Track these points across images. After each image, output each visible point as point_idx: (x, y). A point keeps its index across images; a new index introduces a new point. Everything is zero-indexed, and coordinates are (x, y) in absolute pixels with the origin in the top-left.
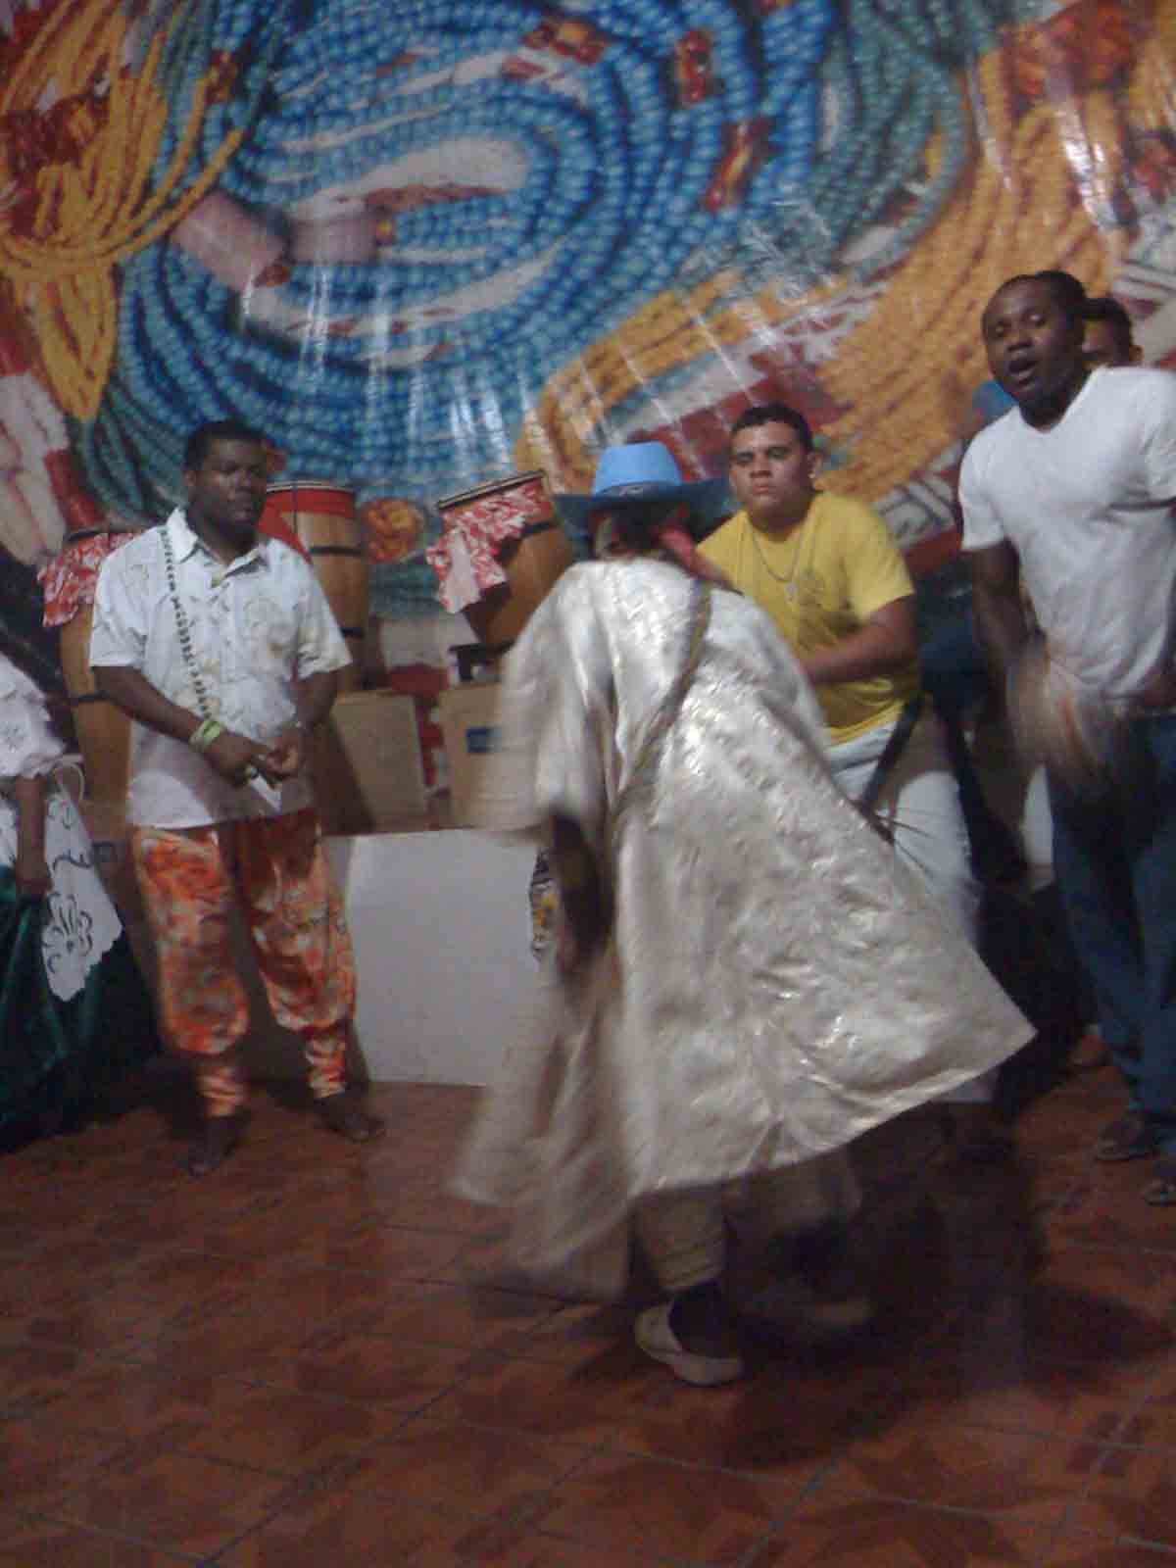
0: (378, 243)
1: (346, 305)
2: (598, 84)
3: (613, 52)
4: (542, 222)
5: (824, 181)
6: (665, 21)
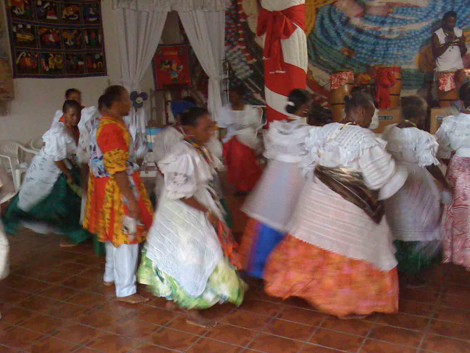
0: (389, 13)
1: (378, 24)
4: (430, 14)
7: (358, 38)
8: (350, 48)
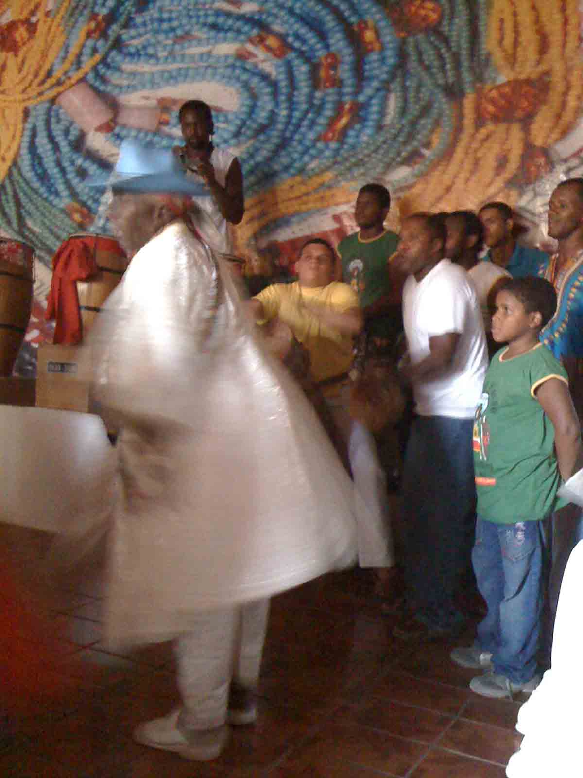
2: (282, 69)
3: (291, 55)
5: (382, 139)
6: (319, 46)
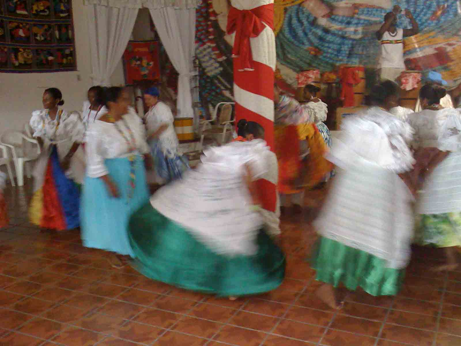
7: (325, 37)
8: (317, 47)
